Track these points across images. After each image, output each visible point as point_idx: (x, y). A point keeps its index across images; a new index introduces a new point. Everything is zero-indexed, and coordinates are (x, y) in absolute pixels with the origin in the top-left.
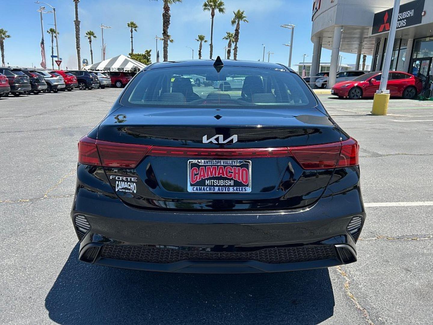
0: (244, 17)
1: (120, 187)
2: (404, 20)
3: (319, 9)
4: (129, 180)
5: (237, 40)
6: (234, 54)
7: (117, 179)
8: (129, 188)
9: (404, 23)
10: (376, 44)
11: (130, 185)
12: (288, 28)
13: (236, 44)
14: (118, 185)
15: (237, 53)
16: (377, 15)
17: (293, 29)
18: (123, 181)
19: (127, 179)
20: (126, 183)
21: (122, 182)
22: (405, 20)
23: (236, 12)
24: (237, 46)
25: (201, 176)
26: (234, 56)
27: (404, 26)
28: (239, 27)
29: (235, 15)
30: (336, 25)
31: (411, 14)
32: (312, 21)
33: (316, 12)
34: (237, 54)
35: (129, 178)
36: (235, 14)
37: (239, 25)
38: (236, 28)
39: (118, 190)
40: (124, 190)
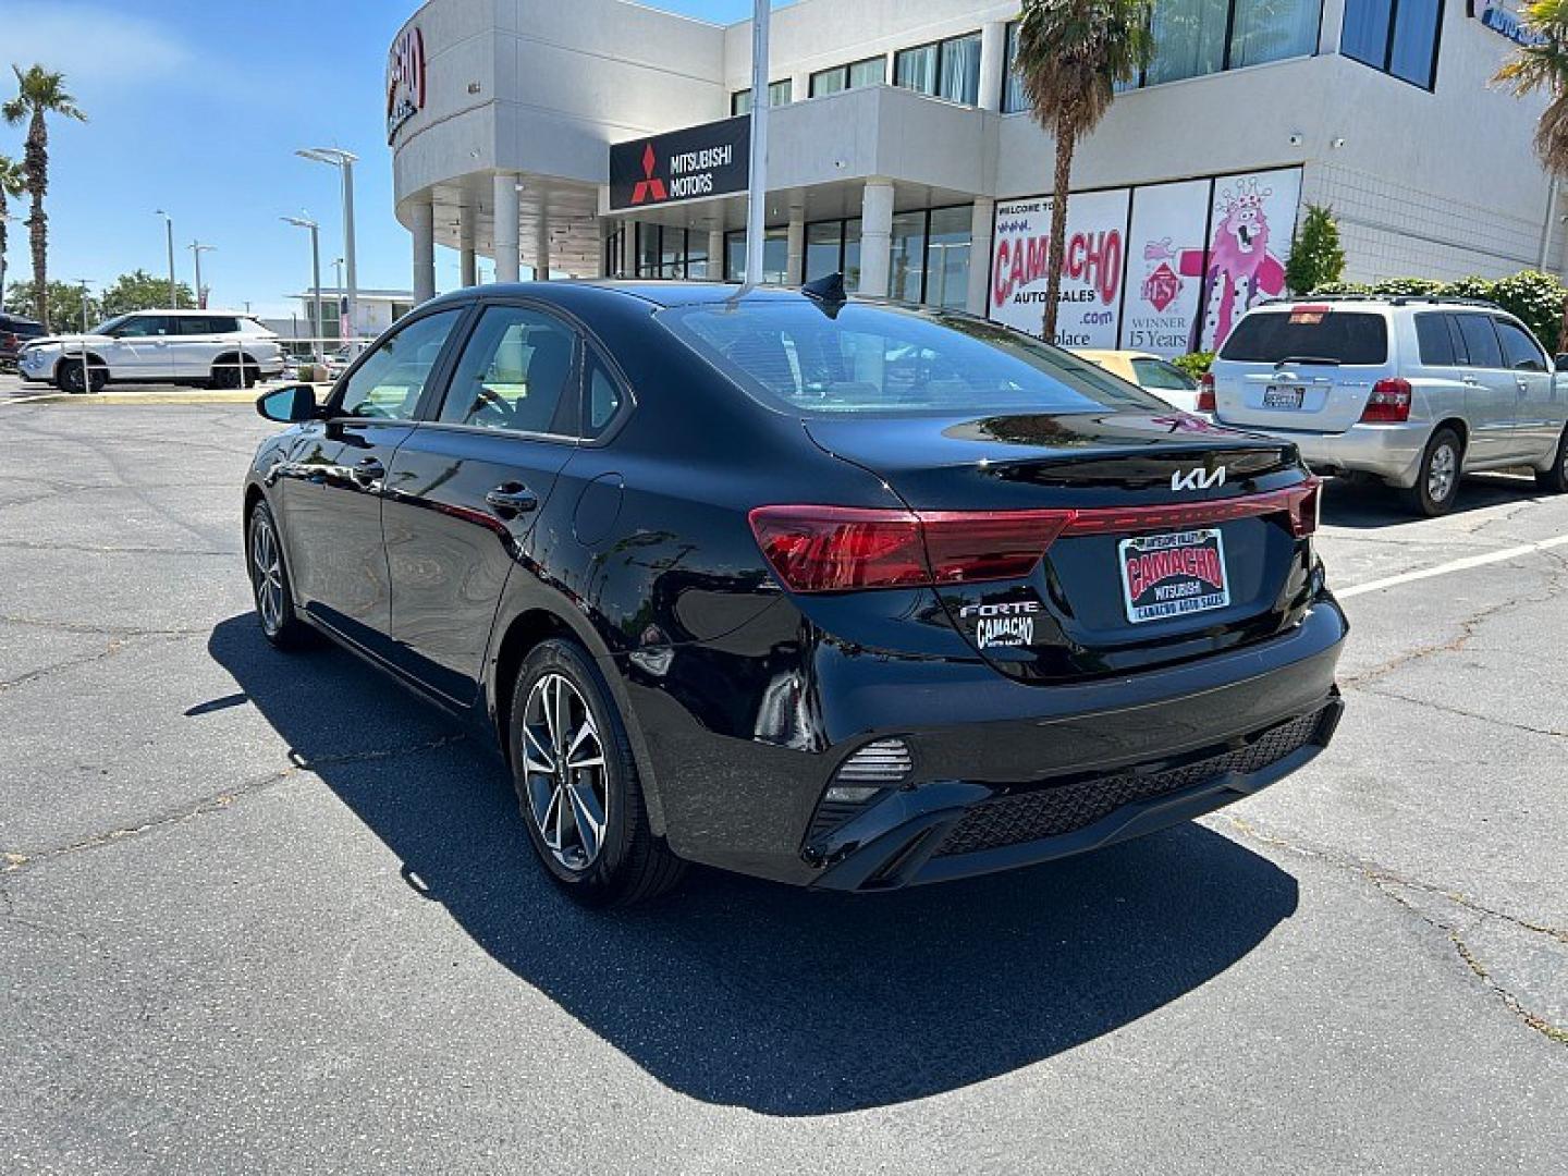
0: (64, 98)
1: (989, 635)
2: (705, 174)
3: (421, 106)
4: (1017, 610)
5: (38, 186)
6: (34, 243)
7: (982, 613)
8: (1015, 633)
9: (706, 184)
10: (604, 240)
11: (1016, 626)
12: (326, 161)
13: (37, 204)
14: (983, 632)
15: (47, 240)
16: (618, 151)
17: (348, 167)
18: (1001, 615)
19: (1012, 609)
20: (1007, 621)
21: (995, 621)
22: (710, 175)
23: (26, 70)
24: (44, 208)
25: (1145, 578)
26: (35, 251)
27: (708, 194)
28: (45, 134)
29: (18, 84)
30: (498, 171)
31: (723, 159)
32: (390, 143)
33: (408, 117)
34: (45, 245)
35: (1017, 605)
36: (19, 76)
37: (43, 126)
38: (31, 138)
39: (986, 645)
40: (1001, 643)
